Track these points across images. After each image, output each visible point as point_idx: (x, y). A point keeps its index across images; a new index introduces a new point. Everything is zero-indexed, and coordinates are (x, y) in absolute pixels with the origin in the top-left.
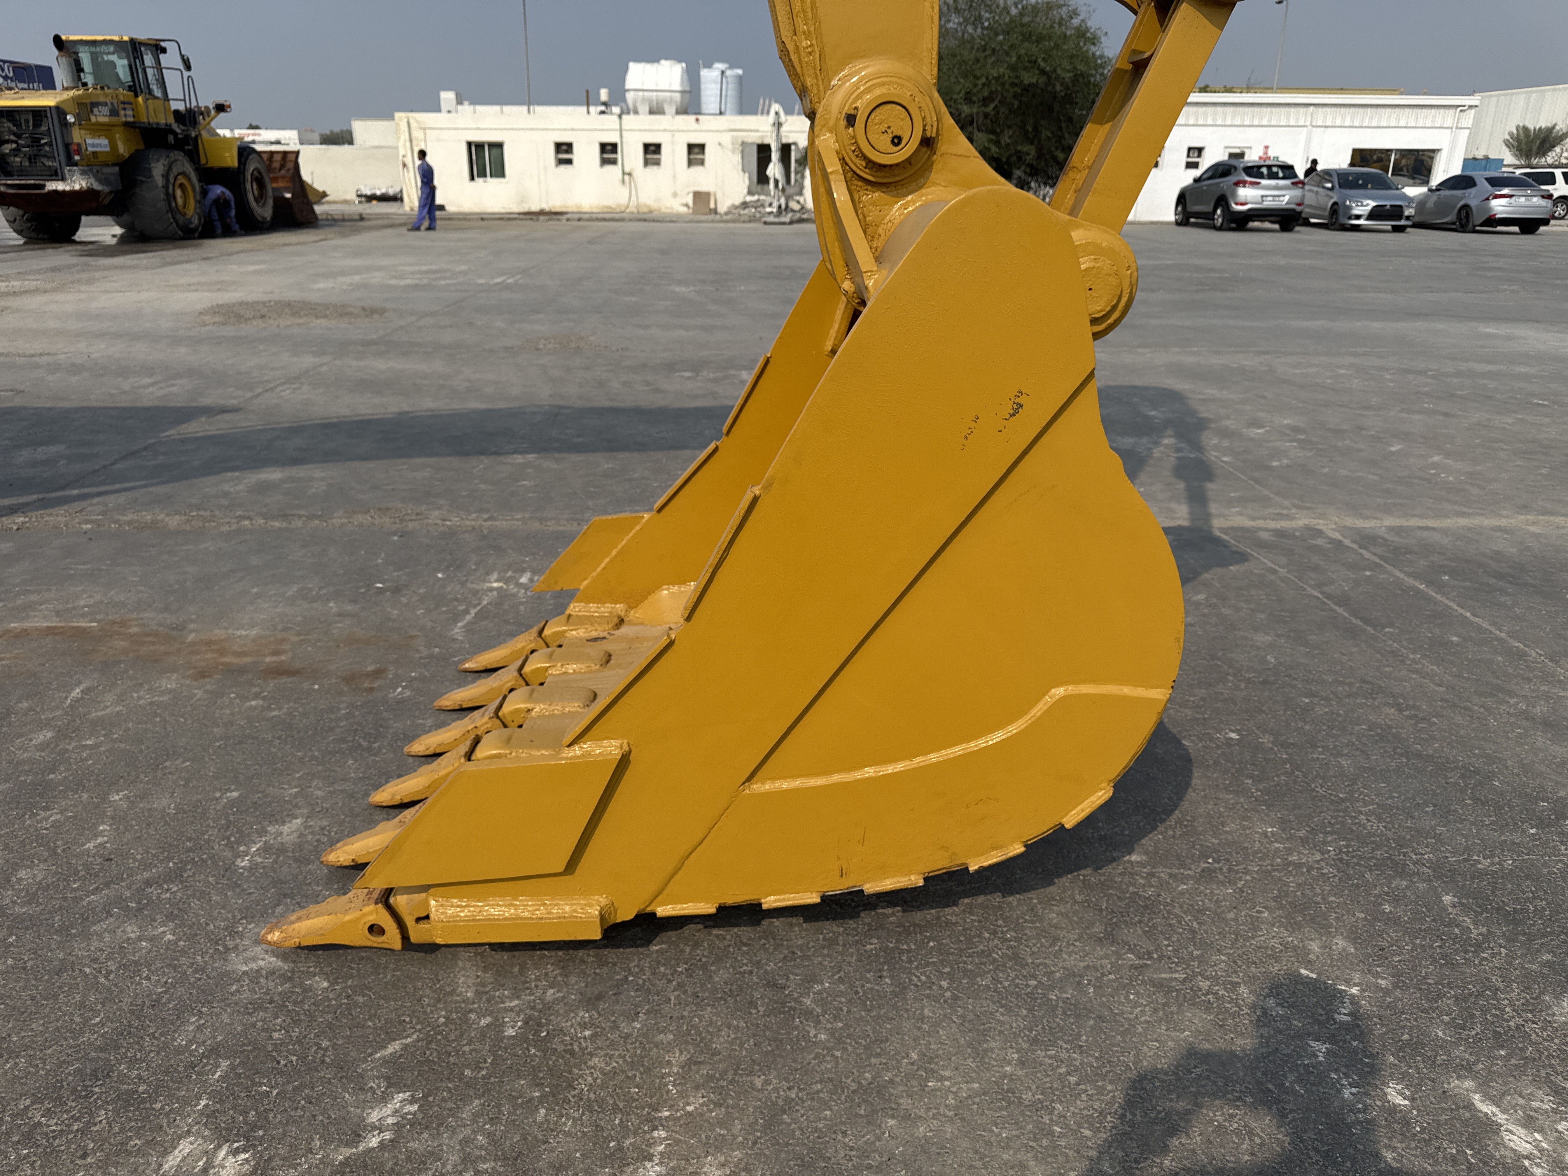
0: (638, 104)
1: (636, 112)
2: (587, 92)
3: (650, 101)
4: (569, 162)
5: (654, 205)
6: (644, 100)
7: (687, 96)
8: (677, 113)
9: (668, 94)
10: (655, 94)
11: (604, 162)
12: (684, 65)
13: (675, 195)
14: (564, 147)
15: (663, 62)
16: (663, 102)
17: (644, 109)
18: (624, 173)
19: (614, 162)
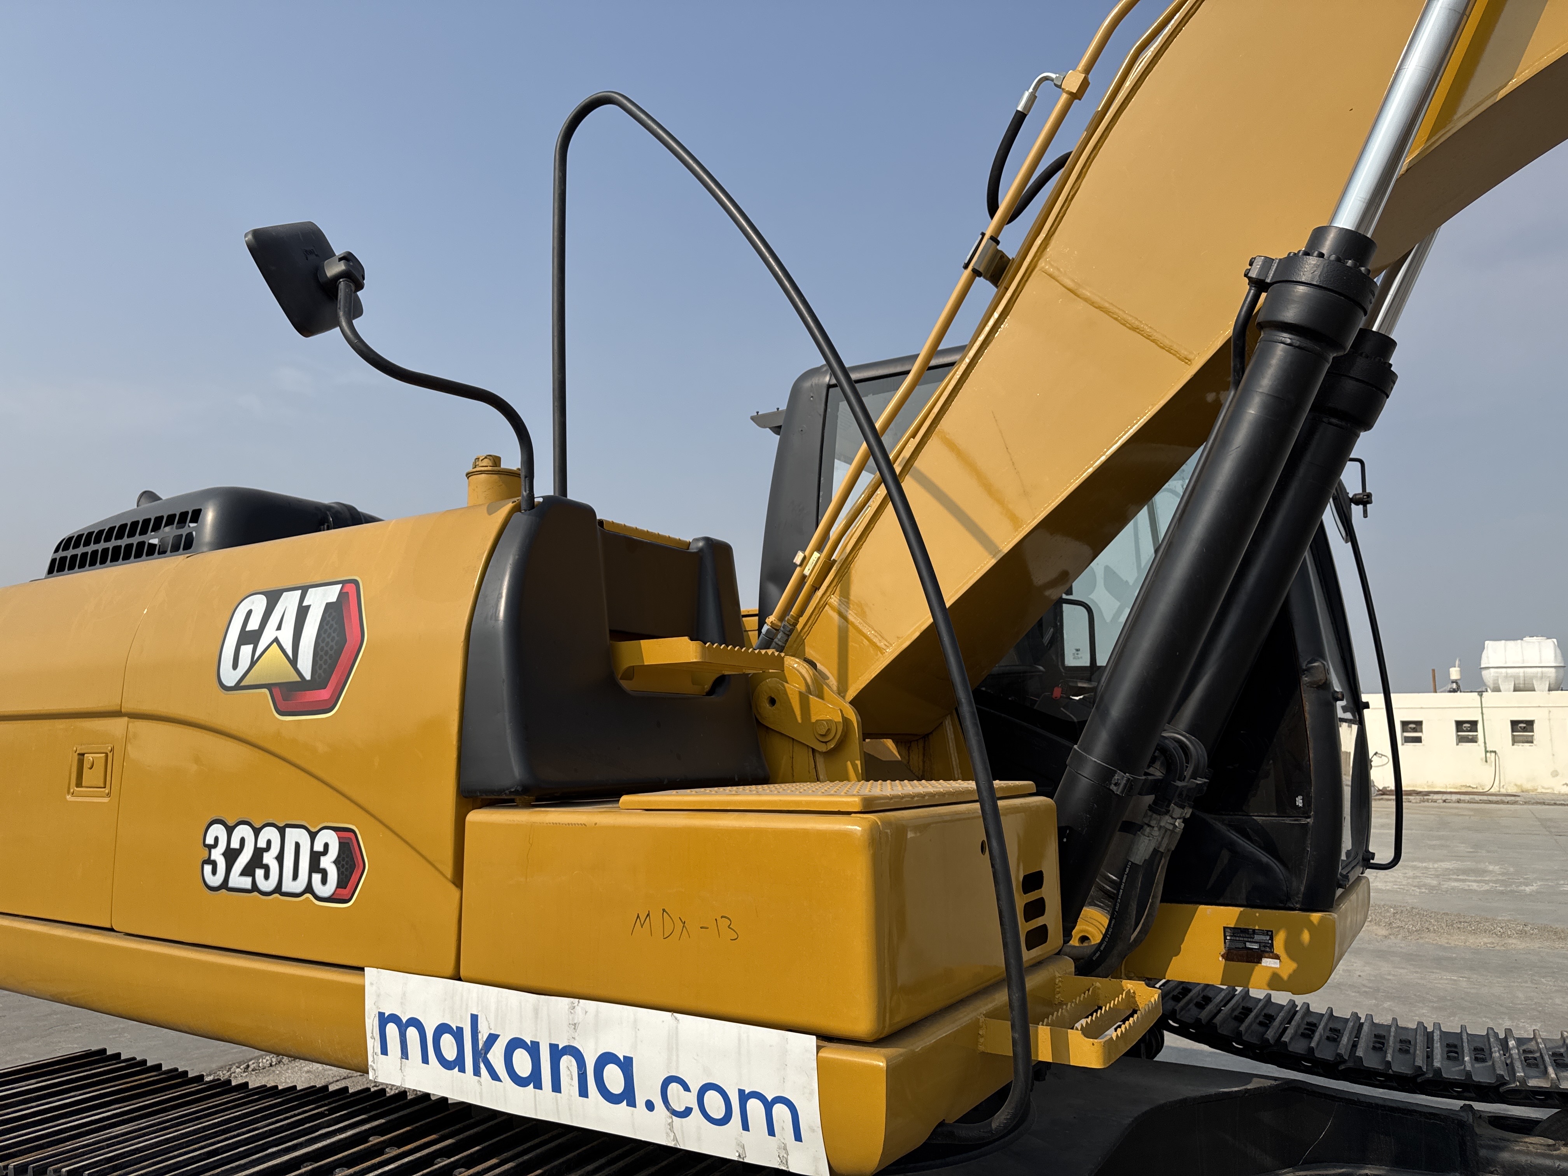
0: (1500, 682)
1: (1497, 689)
2: (1434, 671)
3: (1516, 677)
4: (1418, 740)
5: (1528, 786)
6: (1507, 677)
7: (1561, 670)
8: (1549, 690)
9: (1540, 670)
10: (1522, 670)
11: (1461, 740)
12: (1555, 640)
13: (1555, 774)
14: (1413, 726)
15: (1527, 639)
16: (1532, 678)
17: (1507, 686)
18: (1486, 752)
19: (1474, 740)
